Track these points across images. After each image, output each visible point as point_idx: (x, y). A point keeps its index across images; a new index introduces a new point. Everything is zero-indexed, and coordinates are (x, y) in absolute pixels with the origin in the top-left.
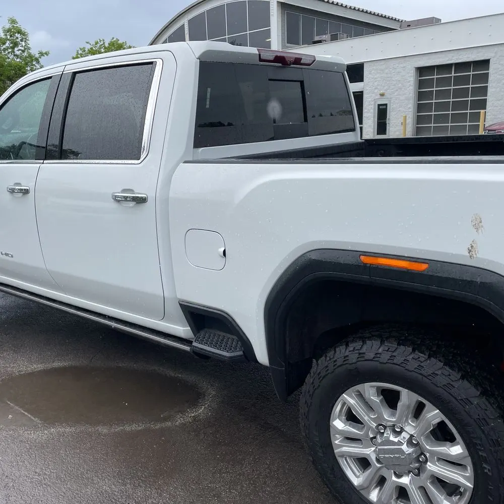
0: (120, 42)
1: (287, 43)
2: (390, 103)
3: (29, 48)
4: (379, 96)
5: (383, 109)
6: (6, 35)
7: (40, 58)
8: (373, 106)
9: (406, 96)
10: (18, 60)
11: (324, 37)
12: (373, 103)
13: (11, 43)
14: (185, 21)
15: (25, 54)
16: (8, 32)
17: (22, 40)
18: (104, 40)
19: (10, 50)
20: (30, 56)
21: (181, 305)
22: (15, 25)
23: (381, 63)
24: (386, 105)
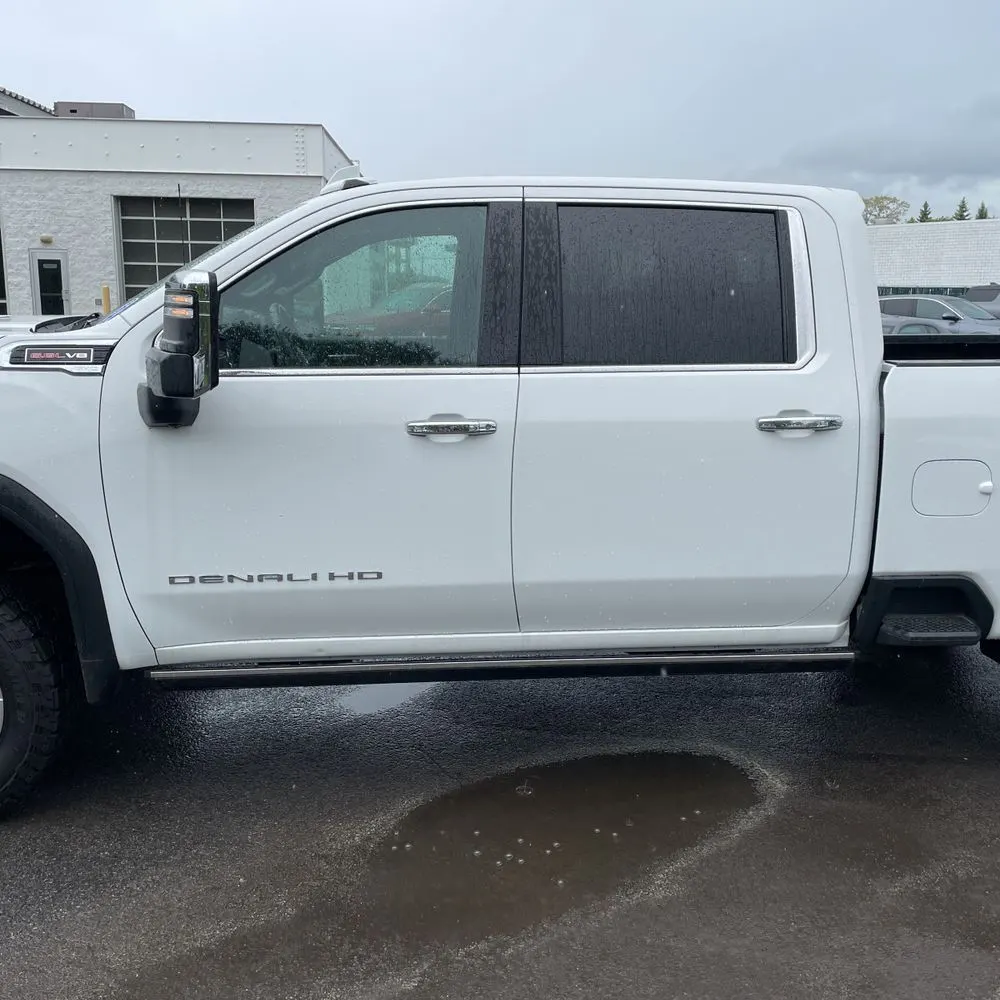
2: (67, 260)
4: (38, 244)
5: (52, 269)
8: (27, 263)
9: (100, 248)
12: (27, 256)
23: (37, 176)
24: (58, 262)
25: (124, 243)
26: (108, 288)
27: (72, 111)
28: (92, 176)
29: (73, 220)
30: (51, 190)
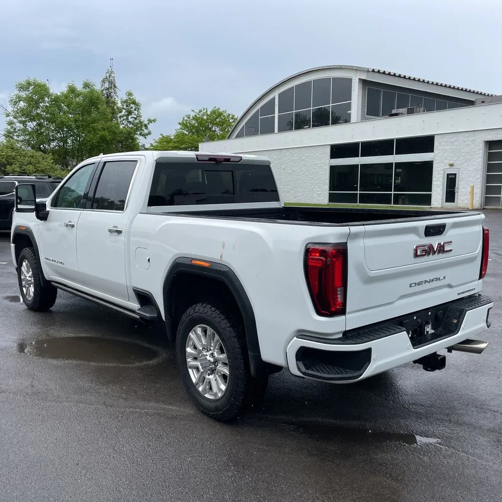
0: (220, 111)
1: (367, 115)
2: (459, 173)
3: (141, 116)
4: (448, 166)
5: (452, 178)
6: (123, 105)
7: (149, 124)
8: (442, 175)
9: (475, 167)
10: (131, 126)
11: (401, 110)
12: (442, 172)
13: (127, 112)
14: (276, 94)
15: (137, 121)
16: (125, 102)
17: (135, 110)
18: (207, 109)
19: (125, 118)
20: (141, 122)
21: (134, 290)
22: (131, 97)
23: (451, 136)
24: (455, 175)
25: (488, 164)
26: (473, 186)
27: (482, 102)
28: (476, 133)
29: (463, 154)
30: (456, 141)
